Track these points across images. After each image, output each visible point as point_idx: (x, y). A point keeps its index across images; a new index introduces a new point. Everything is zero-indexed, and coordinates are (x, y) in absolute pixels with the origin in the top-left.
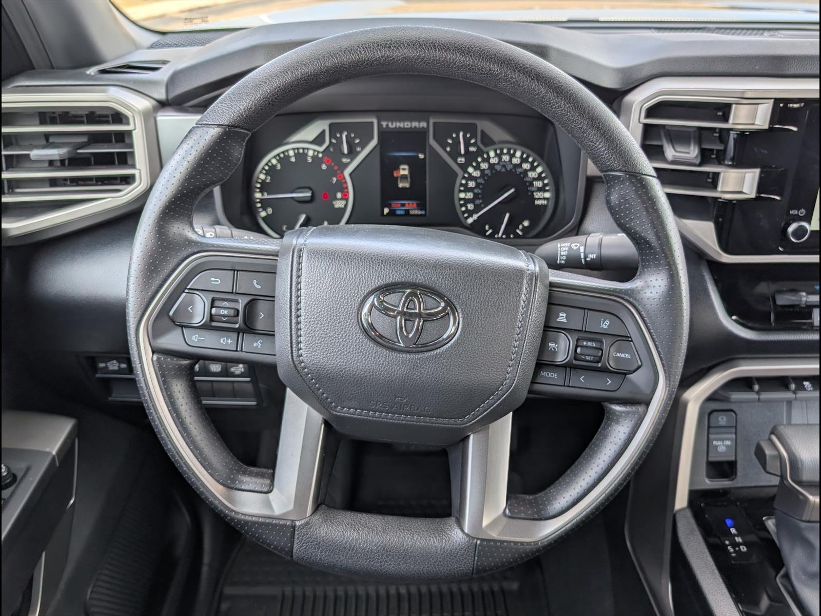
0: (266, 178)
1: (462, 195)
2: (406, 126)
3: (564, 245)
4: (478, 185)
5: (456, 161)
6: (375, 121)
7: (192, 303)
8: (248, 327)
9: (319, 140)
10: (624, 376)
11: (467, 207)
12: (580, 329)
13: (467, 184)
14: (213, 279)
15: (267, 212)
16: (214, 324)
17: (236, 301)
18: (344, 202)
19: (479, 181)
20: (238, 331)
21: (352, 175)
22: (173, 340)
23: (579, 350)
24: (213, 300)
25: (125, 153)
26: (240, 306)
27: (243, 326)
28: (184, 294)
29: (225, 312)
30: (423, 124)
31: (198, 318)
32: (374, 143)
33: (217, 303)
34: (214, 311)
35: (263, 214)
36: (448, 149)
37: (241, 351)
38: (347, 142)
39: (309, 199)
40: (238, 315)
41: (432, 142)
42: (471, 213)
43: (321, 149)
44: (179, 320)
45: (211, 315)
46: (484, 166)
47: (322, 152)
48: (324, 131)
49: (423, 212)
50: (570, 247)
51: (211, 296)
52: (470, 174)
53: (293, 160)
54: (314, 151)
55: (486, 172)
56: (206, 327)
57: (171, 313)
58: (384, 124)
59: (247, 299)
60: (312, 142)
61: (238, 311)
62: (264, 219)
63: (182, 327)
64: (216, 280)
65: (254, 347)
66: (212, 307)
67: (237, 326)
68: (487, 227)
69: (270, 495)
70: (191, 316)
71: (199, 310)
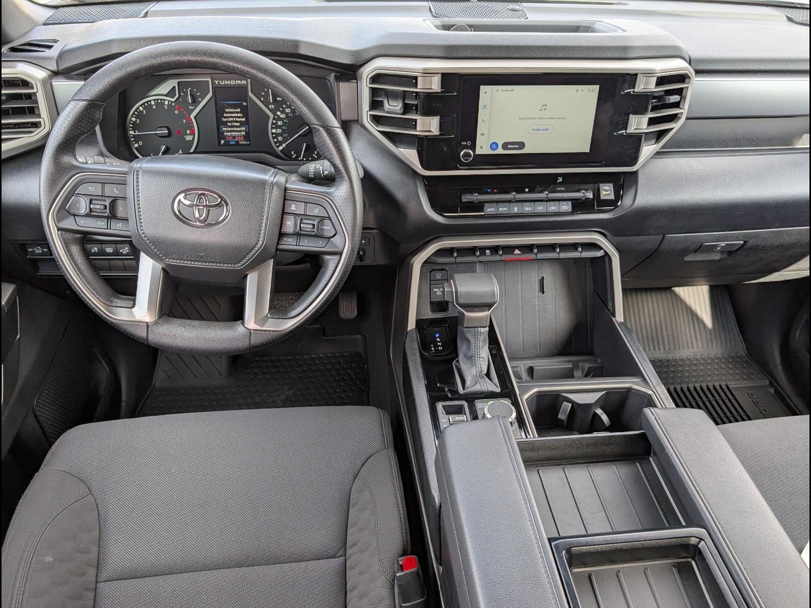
0: (136, 121)
1: (274, 131)
2: (232, 83)
3: (312, 166)
4: (284, 124)
5: (268, 108)
6: (210, 80)
7: (78, 202)
8: (113, 216)
9: (171, 93)
10: (328, 239)
11: (278, 139)
12: (303, 213)
13: (277, 123)
14: (90, 188)
15: (138, 144)
16: (93, 214)
17: (105, 201)
18: (192, 136)
19: (285, 121)
20: (108, 218)
21: (197, 118)
22: (69, 223)
23: (302, 225)
24: (91, 200)
25: (33, 107)
26: (107, 204)
27: (110, 215)
28: (73, 197)
29: (98, 207)
30: (244, 82)
31: (83, 211)
32: (210, 95)
33: (93, 202)
34: (91, 205)
35: (136, 145)
36: (262, 99)
37: (110, 229)
38: (191, 95)
39: (167, 135)
40: (106, 208)
41: (251, 94)
42: (281, 143)
43: (173, 100)
44: (72, 211)
45: (90, 208)
46: (288, 110)
47: (174, 102)
48: (174, 87)
49: (249, 143)
50: (315, 167)
51: (90, 197)
52: (278, 116)
53: (154, 107)
54: (169, 101)
55: (290, 115)
56: (87, 215)
57: (67, 208)
58: (217, 82)
59: (111, 199)
60: (166, 95)
61: (106, 206)
62: (136, 149)
63: (74, 215)
64: (93, 189)
65: (117, 227)
66: (90, 203)
67: (106, 215)
68: (292, 153)
69: (133, 309)
70: (78, 209)
71: (83, 206)
